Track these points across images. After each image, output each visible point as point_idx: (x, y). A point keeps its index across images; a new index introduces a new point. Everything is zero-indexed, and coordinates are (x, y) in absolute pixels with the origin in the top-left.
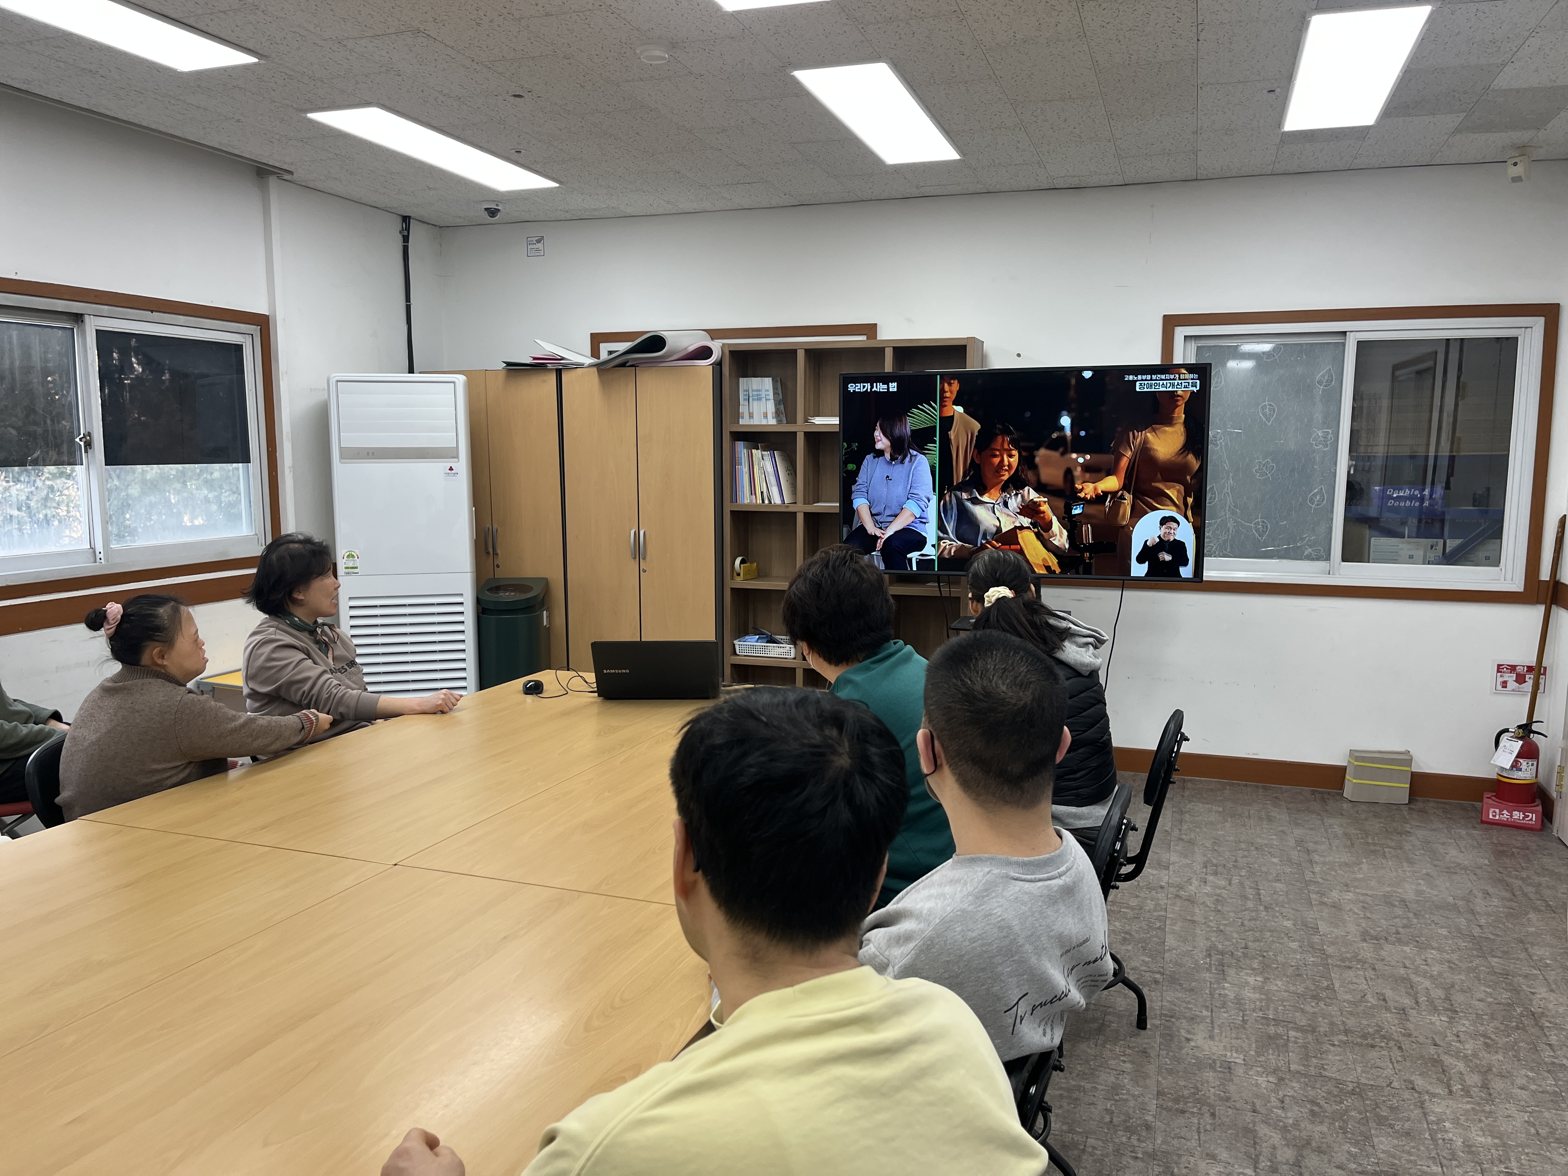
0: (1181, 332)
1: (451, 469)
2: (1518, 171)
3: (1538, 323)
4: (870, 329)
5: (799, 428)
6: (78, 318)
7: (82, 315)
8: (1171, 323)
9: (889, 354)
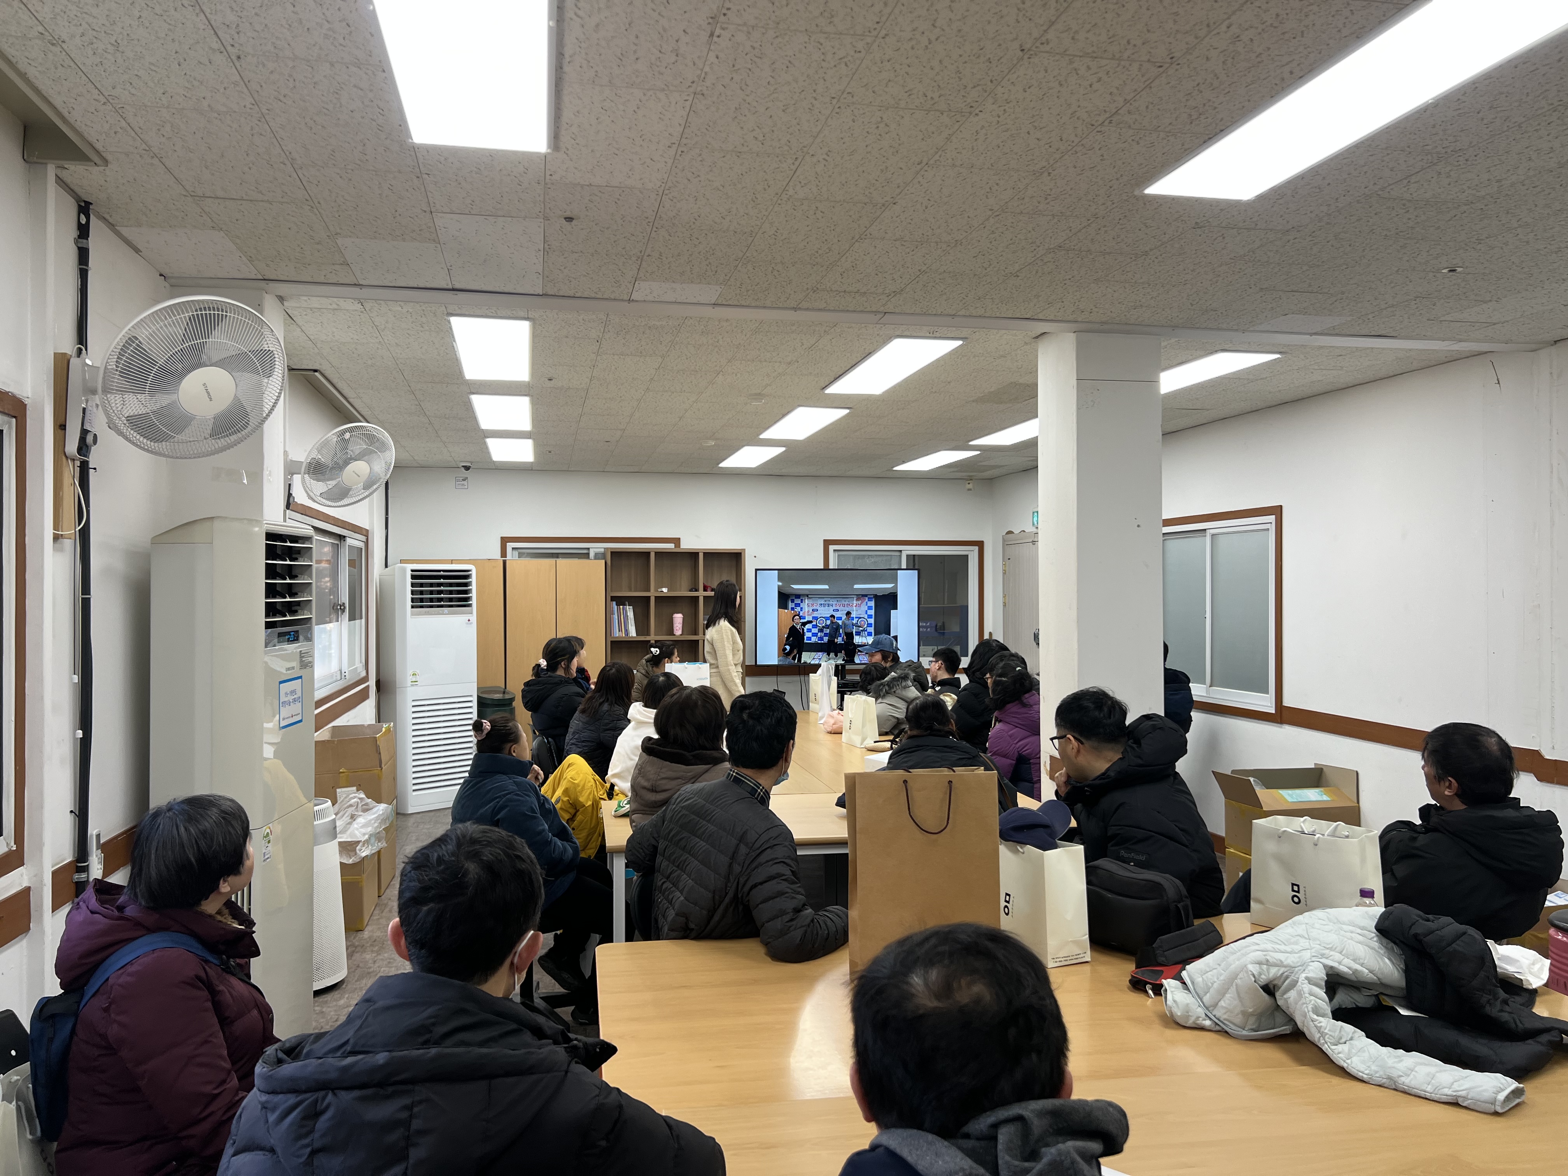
0: (832, 548)
1: (469, 620)
2: (970, 486)
3: (976, 548)
4: (677, 541)
5: (652, 594)
6: (342, 538)
7: (344, 537)
8: (827, 543)
9: (701, 556)
